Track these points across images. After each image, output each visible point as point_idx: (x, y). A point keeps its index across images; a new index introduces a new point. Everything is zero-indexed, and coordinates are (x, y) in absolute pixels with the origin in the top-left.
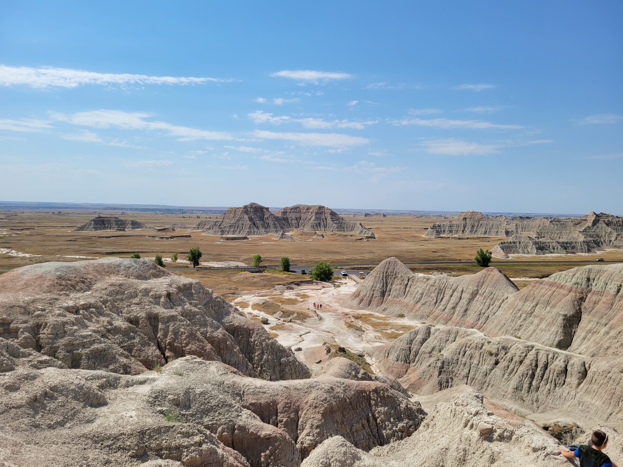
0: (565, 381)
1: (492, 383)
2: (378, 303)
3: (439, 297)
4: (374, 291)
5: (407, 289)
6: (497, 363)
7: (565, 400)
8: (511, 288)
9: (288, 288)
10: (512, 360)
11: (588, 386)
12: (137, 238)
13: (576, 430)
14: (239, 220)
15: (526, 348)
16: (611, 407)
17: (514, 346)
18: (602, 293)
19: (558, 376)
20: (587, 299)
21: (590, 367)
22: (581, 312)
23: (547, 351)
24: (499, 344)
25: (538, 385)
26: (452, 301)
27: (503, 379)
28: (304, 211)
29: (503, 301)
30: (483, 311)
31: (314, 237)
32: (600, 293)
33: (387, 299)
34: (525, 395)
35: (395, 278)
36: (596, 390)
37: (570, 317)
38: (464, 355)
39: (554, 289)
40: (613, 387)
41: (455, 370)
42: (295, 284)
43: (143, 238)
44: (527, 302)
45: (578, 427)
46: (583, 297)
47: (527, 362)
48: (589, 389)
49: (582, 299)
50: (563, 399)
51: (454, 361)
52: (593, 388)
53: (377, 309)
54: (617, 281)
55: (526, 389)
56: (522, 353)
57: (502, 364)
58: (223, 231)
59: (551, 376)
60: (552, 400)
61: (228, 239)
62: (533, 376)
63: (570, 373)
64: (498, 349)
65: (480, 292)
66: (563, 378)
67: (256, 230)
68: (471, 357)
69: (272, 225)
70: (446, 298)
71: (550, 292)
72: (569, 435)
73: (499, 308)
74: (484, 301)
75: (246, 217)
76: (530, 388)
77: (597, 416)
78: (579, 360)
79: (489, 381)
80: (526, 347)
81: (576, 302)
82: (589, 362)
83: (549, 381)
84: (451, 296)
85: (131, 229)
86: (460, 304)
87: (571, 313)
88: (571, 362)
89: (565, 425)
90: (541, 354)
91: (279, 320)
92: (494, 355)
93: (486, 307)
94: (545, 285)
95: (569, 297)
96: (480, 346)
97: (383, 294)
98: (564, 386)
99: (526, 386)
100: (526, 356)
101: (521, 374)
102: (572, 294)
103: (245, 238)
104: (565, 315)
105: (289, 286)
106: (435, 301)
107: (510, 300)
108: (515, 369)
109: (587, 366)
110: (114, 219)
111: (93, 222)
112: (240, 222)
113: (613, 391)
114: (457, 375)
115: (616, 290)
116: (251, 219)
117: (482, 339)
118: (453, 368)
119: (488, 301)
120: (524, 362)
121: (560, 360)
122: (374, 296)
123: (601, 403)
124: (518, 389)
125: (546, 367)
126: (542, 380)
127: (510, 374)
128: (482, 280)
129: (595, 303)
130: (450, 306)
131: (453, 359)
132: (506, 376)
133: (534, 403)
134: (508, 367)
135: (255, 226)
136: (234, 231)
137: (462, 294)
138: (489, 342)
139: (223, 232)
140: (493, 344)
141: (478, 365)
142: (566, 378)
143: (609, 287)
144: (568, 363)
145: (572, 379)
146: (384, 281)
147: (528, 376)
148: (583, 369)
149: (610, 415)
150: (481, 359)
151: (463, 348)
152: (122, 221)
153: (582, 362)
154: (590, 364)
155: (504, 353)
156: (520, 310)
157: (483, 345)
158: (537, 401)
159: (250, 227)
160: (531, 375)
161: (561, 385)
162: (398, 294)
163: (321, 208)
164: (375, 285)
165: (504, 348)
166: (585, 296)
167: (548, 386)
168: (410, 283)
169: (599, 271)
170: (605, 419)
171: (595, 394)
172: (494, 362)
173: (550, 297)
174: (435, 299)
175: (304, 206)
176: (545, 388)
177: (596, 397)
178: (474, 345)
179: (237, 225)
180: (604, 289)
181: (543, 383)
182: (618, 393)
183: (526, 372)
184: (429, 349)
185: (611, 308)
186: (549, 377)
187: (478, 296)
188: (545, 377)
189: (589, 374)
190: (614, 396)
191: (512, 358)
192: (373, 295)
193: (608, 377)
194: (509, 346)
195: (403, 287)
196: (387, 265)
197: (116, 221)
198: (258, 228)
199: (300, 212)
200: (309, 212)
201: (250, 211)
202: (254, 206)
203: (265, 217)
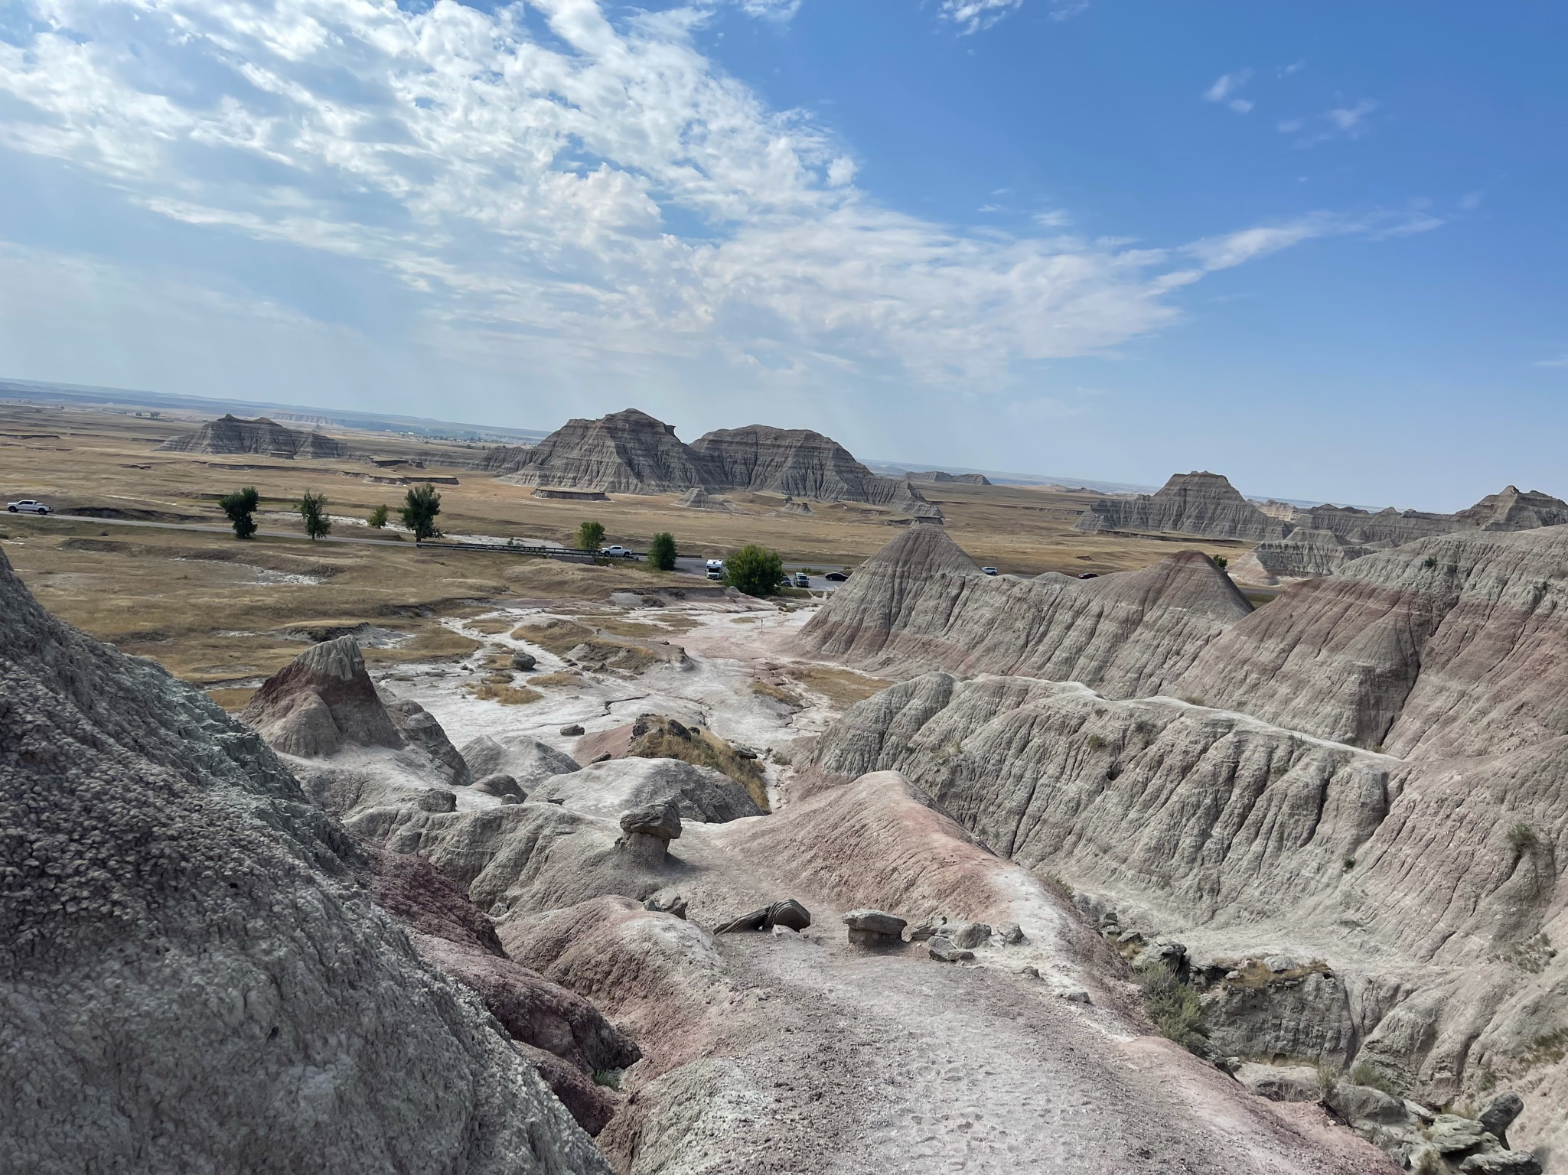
0: (1312, 832)
1: (1089, 834)
2: (870, 645)
3: (1034, 631)
4: (865, 611)
5: (956, 611)
6: (1112, 775)
7: (1304, 890)
8: (1236, 608)
9: (645, 601)
10: (1160, 762)
11: (1385, 847)
12: (314, 475)
13: (1318, 983)
14: (590, 451)
15: (1209, 729)
16: (1449, 915)
17: (1177, 723)
18: (1487, 612)
19: (1291, 815)
20: (1442, 630)
21: (1401, 789)
22: (1419, 666)
23: (1270, 737)
24: (1131, 716)
25: (1226, 842)
26: (1067, 642)
27: (1124, 824)
28: (769, 442)
29: (1207, 641)
30: (1147, 670)
31: (783, 509)
32: (1484, 610)
33: (896, 636)
34: (1181, 870)
35: (926, 579)
36: (1409, 860)
37: (1380, 676)
38: (1022, 750)
39: (1351, 599)
40: (1464, 849)
41: (989, 793)
42: (671, 594)
43: (329, 476)
44: (1270, 637)
45: (1327, 976)
46: (1429, 622)
47: (1205, 767)
48: (1387, 857)
49: (1427, 626)
50: (1300, 888)
51: (989, 767)
52: (1402, 855)
53: (867, 662)
54: (1538, 572)
55: (1186, 854)
56: (1196, 742)
57: (1132, 774)
58: (546, 476)
59: (1270, 814)
60: (1262, 888)
61: (551, 494)
62: (1214, 814)
63: (1333, 806)
64: (1125, 731)
65: (1146, 619)
66: (1309, 823)
67: (634, 481)
68: (1043, 754)
69: (677, 473)
70: (1054, 633)
71: (1336, 609)
72: (1290, 999)
73: (1193, 660)
74: (1155, 643)
75: (610, 443)
76: (1199, 848)
77: (1399, 942)
78: (1370, 767)
79: (1083, 829)
80: (1207, 725)
81: (1407, 635)
82: (1402, 775)
83: (1264, 829)
84: (1069, 628)
85: (309, 456)
86: (1090, 650)
87: (1388, 665)
88: (1343, 772)
89: (1284, 966)
90: (1251, 747)
91: (574, 664)
92: (1109, 750)
93: (1157, 659)
94: (1325, 590)
95: (1387, 621)
96: (1074, 722)
97: (889, 619)
98: (1308, 847)
99: (1187, 842)
100: (1205, 750)
101: (1178, 806)
102: (1400, 610)
103: (599, 496)
104: (1367, 671)
105: (650, 598)
106: (1021, 642)
107: (1224, 640)
108: (1165, 792)
109: (1392, 785)
110: (268, 427)
111: (210, 432)
112: (594, 458)
113: (1462, 860)
114: (991, 809)
115: (1530, 597)
116: (622, 451)
117: (1085, 705)
118: (983, 788)
119: (1165, 642)
120: (1195, 769)
121: (1307, 765)
122: (864, 624)
123: (1418, 901)
124: (1161, 849)
125: (1259, 786)
126: (1240, 825)
127: (1146, 806)
128: (1158, 585)
129: (1465, 638)
130: (1060, 655)
131: (986, 760)
132: (1133, 814)
133: (1205, 896)
134: (1145, 785)
135: (633, 469)
136: (574, 478)
137: (1098, 622)
138: (1100, 713)
139: (545, 479)
140: (1113, 717)
141: (1058, 779)
142: (1318, 821)
143: (1510, 589)
144: (1332, 774)
145: (1337, 827)
146: (896, 586)
147: (1199, 812)
148: (1377, 793)
149: (1445, 939)
150: (1071, 761)
151: (1023, 731)
152: (287, 432)
153: (1379, 773)
154: (1402, 782)
155: (1140, 745)
156: (1244, 662)
157: (1083, 720)
158: (1215, 891)
159: (617, 474)
160: (1209, 808)
161: (1299, 843)
162: (930, 624)
163: (811, 436)
164: (869, 597)
165: (1141, 728)
166: (1435, 620)
167: (1257, 846)
168: (965, 593)
169: (1487, 549)
170: (1423, 952)
171: (1404, 871)
172: (1105, 771)
173: (1335, 623)
174: (1023, 637)
175: (768, 431)
176: (1246, 853)
177: (1405, 884)
178: (1056, 720)
179: (584, 463)
180: (1494, 597)
181: (1242, 834)
182: (1477, 869)
183: (1194, 799)
184: (933, 739)
185: (1510, 651)
186: (1265, 816)
187: (1139, 630)
188: (1251, 817)
189: (1396, 810)
190: (1466, 876)
191: (1162, 756)
192: (861, 621)
193: (1453, 816)
194: (1160, 723)
195: (944, 604)
196: (910, 543)
197: (272, 432)
198: (639, 475)
199: (757, 444)
200: (779, 446)
201: (624, 430)
202: (634, 417)
203: (661, 448)
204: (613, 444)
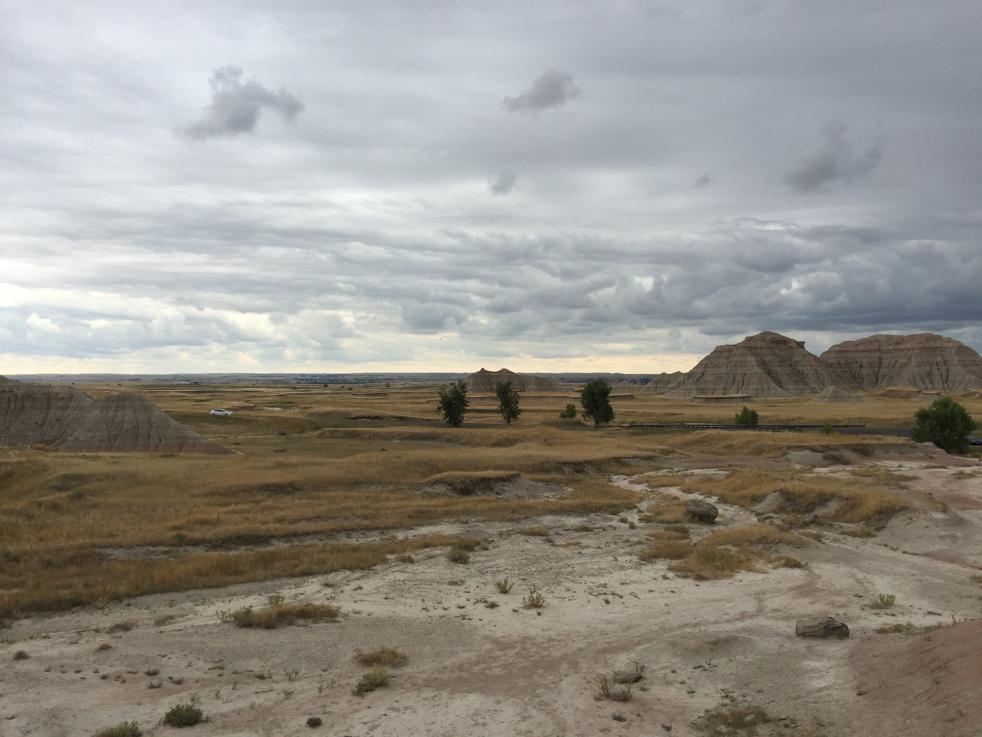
9: (826, 459)
14: (735, 366)
61: (707, 400)
67: (774, 386)
69: (811, 378)
75: (751, 359)
85: (533, 391)
91: (770, 518)
103: (746, 398)
105: (832, 455)
112: (739, 371)
136: (724, 389)
152: (519, 377)
159: (760, 381)
163: (931, 339)
175: (889, 339)
179: (731, 376)
198: (779, 383)
199: (879, 350)
200: (901, 350)
201: (762, 348)
202: (769, 337)
203: (795, 359)
204: (754, 359)
